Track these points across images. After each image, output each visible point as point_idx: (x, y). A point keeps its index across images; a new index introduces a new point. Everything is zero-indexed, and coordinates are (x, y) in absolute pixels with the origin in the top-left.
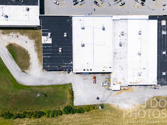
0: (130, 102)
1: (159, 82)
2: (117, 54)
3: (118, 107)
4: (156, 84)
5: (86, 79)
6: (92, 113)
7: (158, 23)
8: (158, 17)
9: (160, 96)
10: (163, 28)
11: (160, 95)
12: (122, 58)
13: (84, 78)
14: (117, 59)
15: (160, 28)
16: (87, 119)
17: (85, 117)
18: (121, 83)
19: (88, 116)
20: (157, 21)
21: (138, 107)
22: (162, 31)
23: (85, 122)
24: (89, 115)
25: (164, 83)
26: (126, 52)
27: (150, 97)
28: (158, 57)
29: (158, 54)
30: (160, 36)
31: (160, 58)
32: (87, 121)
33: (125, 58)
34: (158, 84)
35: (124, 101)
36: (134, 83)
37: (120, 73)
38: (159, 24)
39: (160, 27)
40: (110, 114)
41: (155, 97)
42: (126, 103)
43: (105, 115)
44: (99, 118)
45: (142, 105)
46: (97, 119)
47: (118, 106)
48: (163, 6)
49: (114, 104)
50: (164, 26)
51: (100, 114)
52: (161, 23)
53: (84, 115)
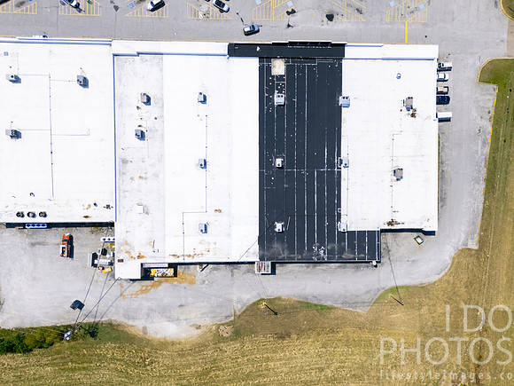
0: (182, 317)
1: (266, 253)
2: (129, 165)
3: (145, 333)
4: (256, 259)
5: (39, 243)
6: (58, 352)
7: (261, 69)
8: (258, 49)
9: (279, 298)
10: (278, 85)
11: (278, 295)
12: (146, 178)
13: (33, 241)
14: (132, 179)
15: (267, 83)
16: (42, 372)
17: (35, 365)
18: (143, 257)
19: (44, 361)
20: (256, 60)
21: (210, 331)
22: (273, 94)
23: (35, 380)
24: (50, 358)
25: (280, 257)
26: (161, 159)
27: (248, 300)
28: (261, 174)
29: (261, 167)
30: (268, 109)
31: (269, 177)
32: (41, 377)
33: (156, 176)
34: (262, 258)
35: (164, 312)
36: (186, 257)
37: (140, 225)
38: (265, 72)
39: (268, 81)
40: (118, 355)
41: (263, 300)
42: (170, 319)
43: (101, 358)
44: (80, 369)
45: (223, 324)
46: (73, 370)
47: (145, 328)
48: (288, 13)
49: (131, 323)
50: (280, 78)
51: (84, 355)
52: (269, 69)
53: (32, 360)
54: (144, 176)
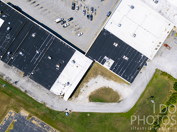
5: (162, 53)
26: (166, 1)
33: (170, 6)
54: (167, 9)
